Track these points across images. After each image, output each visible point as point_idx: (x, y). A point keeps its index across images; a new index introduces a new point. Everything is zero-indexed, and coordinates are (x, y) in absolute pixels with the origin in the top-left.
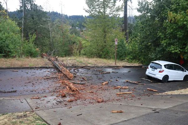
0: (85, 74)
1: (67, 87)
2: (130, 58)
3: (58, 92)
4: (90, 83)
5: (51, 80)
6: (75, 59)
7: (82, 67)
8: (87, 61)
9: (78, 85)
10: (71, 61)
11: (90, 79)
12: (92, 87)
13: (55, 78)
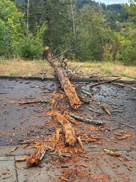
0: (110, 97)
1: (58, 131)
3: (29, 144)
4: (117, 124)
5: (32, 108)
6: (99, 67)
7: (109, 82)
8: (121, 71)
9: (86, 126)
10: (91, 69)
11: (119, 112)
12: (120, 136)
13: (43, 102)
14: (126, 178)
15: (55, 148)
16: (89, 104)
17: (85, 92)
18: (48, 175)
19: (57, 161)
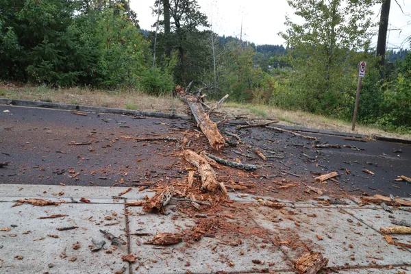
0: (265, 141)
1: (191, 174)
2: (390, 121)
3: (147, 186)
4: (275, 171)
5: (153, 146)
7: (263, 126)
8: (277, 115)
9: (232, 171)
10: (238, 109)
11: (278, 158)
12: (281, 185)
13: (171, 140)
14: (293, 234)
15: (187, 193)
16: (236, 146)
17: (229, 133)
18: (175, 225)
19: (189, 210)
